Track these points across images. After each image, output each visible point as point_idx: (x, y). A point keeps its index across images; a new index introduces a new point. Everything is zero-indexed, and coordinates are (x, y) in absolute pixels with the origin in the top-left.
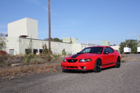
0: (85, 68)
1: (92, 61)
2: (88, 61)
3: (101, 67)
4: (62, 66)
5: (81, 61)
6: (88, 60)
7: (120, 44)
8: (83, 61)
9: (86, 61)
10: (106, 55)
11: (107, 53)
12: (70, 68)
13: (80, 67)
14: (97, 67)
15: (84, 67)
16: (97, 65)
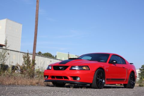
0: (78, 79)
1: (89, 70)
2: (85, 70)
3: (104, 81)
4: (45, 76)
5: (73, 68)
6: (84, 68)
7: (140, 68)
8: (77, 68)
9: (81, 69)
10: (113, 65)
11: (115, 62)
12: (56, 79)
13: (71, 77)
14: (98, 80)
15: (77, 77)
16: (98, 77)
